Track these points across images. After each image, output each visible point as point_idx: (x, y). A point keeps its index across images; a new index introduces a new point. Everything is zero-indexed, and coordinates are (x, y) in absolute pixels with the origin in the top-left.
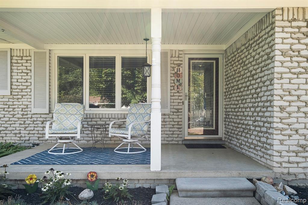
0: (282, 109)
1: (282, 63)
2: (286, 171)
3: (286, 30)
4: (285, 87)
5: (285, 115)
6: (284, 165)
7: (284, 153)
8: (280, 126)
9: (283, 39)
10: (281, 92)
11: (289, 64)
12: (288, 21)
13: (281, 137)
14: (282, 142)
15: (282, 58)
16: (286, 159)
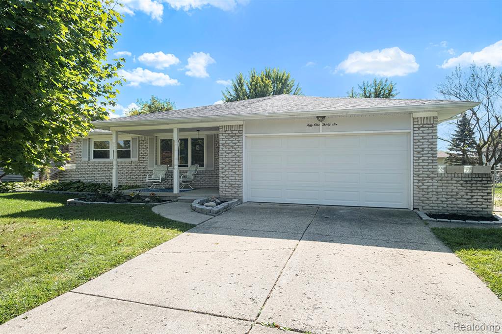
0: (223, 169)
1: (222, 149)
2: (224, 195)
3: (224, 135)
4: (224, 159)
5: (224, 171)
6: (224, 192)
7: (223, 187)
8: (222, 175)
9: (222, 139)
10: (222, 161)
11: (225, 149)
12: (224, 131)
13: (222, 180)
14: (223, 182)
15: (222, 147)
16: (224, 190)
